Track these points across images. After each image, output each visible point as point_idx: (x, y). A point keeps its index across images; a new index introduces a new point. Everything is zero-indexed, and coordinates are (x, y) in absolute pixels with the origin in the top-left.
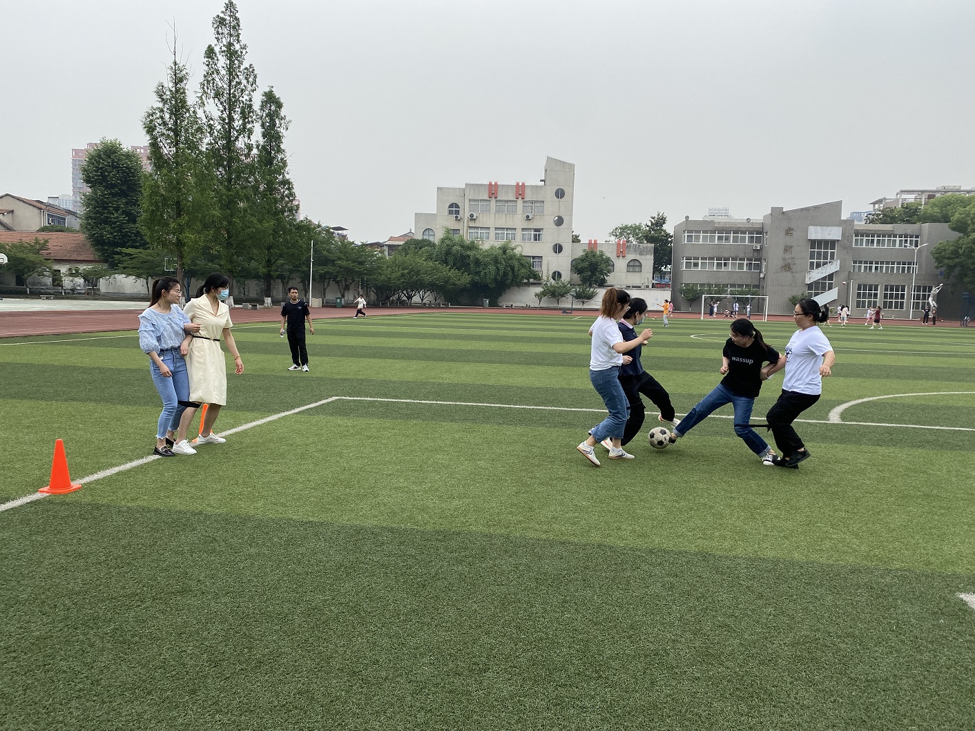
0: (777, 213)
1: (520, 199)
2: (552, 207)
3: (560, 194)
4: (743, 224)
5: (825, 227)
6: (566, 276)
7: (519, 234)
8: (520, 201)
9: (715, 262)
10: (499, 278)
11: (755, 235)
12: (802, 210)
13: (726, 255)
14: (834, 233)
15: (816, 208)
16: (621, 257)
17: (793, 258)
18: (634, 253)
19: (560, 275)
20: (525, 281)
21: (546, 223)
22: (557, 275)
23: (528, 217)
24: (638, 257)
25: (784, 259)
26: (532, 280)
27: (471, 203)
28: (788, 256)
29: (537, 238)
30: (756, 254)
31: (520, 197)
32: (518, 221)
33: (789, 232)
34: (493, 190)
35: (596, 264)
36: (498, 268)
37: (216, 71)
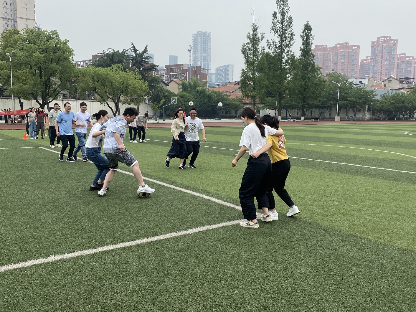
37: (278, 21)
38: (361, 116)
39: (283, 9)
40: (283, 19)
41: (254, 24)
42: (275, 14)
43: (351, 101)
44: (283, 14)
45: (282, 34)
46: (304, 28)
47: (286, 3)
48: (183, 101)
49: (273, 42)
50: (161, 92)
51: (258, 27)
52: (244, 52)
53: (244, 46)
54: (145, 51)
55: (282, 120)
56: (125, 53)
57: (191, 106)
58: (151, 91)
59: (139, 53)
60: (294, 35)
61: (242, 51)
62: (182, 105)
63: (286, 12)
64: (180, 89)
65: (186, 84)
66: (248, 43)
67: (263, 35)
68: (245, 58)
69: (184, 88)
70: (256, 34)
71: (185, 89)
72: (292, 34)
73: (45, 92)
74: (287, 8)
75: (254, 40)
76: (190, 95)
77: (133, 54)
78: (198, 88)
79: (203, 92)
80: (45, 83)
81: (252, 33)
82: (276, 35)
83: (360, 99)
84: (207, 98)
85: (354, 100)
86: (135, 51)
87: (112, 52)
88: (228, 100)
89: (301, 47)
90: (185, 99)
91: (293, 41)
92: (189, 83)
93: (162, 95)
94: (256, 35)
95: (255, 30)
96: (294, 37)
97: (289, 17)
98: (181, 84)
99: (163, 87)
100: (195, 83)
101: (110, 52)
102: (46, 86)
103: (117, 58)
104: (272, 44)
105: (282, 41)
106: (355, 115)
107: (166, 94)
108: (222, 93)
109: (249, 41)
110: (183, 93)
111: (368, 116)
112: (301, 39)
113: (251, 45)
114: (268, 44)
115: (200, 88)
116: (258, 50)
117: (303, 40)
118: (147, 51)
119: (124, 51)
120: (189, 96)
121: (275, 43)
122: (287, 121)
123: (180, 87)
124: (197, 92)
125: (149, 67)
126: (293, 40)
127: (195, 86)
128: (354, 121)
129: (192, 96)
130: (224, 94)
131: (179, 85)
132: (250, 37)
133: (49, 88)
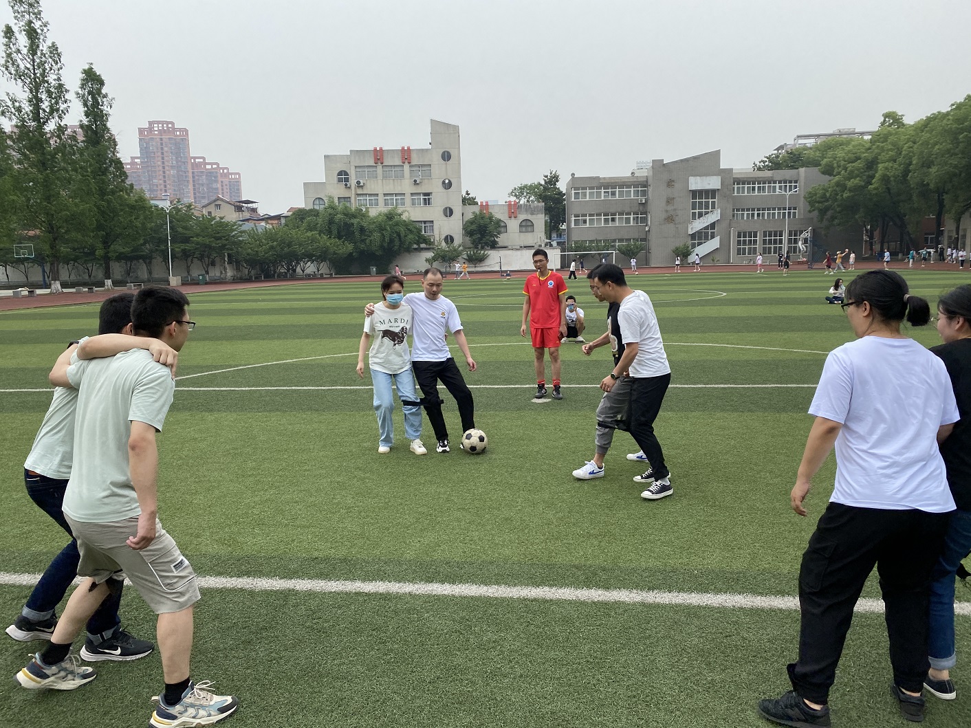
0: (659, 166)
1: (406, 163)
2: (439, 171)
3: (446, 156)
4: (628, 178)
5: (704, 177)
6: (458, 240)
7: (408, 199)
8: (406, 167)
9: (603, 217)
10: (386, 245)
11: (640, 189)
12: (682, 161)
13: (613, 211)
14: (713, 183)
15: (695, 158)
16: (513, 218)
17: (675, 210)
18: (525, 213)
19: (452, 239)
20: (415, 246)
21: (435, 187)
22: (449, 239)
23: (415, 181)
24: (529, 217)
25: (667, 211)
26: (423, 246)
27: (358, 170)
28: (670, 208)
29: (427, 202)
30: (641, 208)
31: (406, 162)
32: (406, 187)
33: (670, 183)
34: (379, 155)
35: (486, 226)
36: (383, 235)
38: (218, 274)
39: (30, 22)
42: (9, 32)
43: (198, 243)
44: (32, 34)
45: (36, 85)
46: (83, 76)
47: (37, 10)
55: (65, 290)
60: (66, 91)
63: (39, 31)
72: (61, 86)
74: (41, 23)
82: (19, 83)
83: (217, 239)
85: (207, 241)
91: (65, 105)
96: (66, 96)
97: (49, 44)
105: (37, 100)
106: (207, 273)
111: (230, 273)
112: (80, 103)
117: (85, 105)
121: (17, 104)
126: (66, 102)
128: (207, 283)
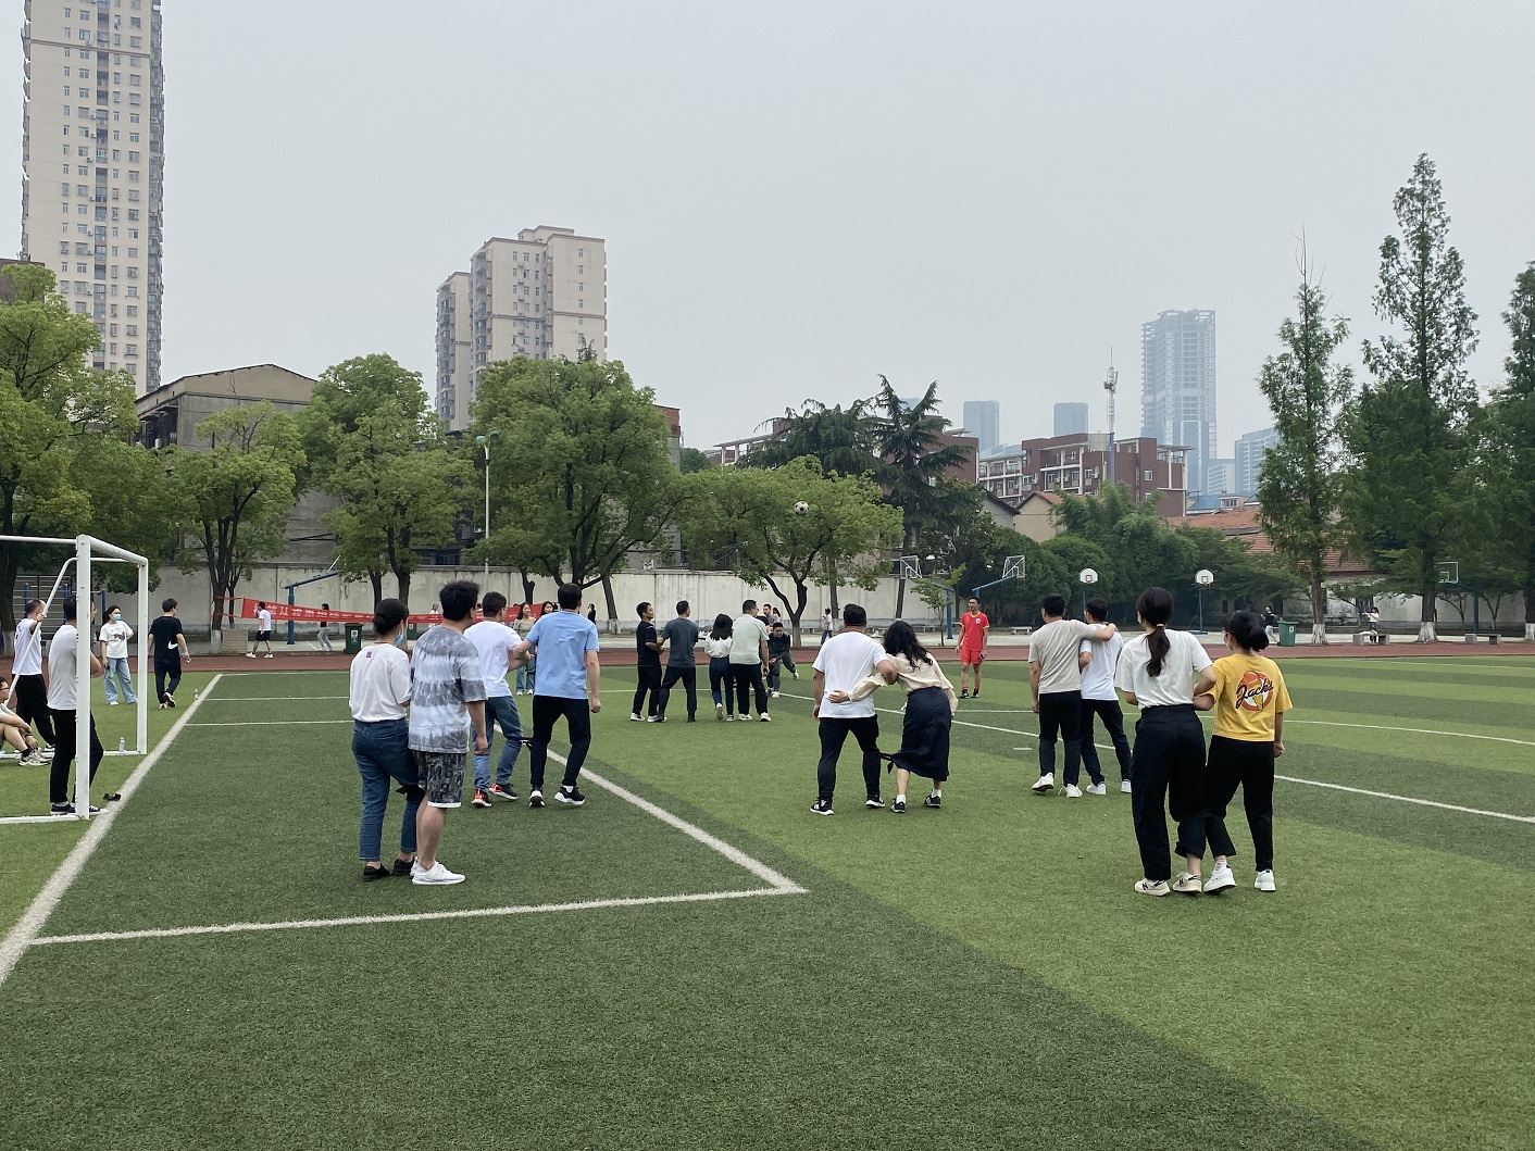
37: (1403, 272)
39: (1423, 225)
40: (1425, 263)
41: (1305, 287)
42: (1390, 248)
44: (1423, 242)
45: (1424, 320)
46: (1516, 286)
47: (1433, 204)
48: (1063, 569)
49: (1389, 347)
50: (981, 537)
51: (1322, 298)
52: (1270, 387)
53: (1268, 368)
54: (928, 402)
55: (1440, 638)
56: (857, 413)
57: (1090, 585)
58: (946, 537)
59: (908, 409)
60: (1475, 317)
61: (1264, 386)
62: (1062, 580)
63: (1433, 234)
64: (1059, 523)
65: (1078, 505)
66: (1284, 358)
67: (1341, 325)
68: (1277, 410)
69: (1072, 520)
70: (1314, 322)
71: (1075, 523)
72: (1465, 312)
73: (583, 551)
74: (1437, 222)
75: (1310, 344)
76: (1093, 545)
77: (883, 413)
78: (1125, 520)
79: (1144, 534)
80: (581, 524)
81: (1298, 319)
82: (1399, 320)
84: (1160, 555)
86: (893, 403)
87: (818, 411)
88: (1241, 560)
89: (1509, 359)
90: (1074, 560)
91: (1471, 340)
92: (1092, 503)
93: (985, 548)
94: (1314, 325)
95: (1310, 309)
96: (1474, 325)
97: (1445, 251)
98: (1061, 509)
99: (990, 520)
100: (1113, 503)
101: (808, 411)
102: (586, 535)
103: (831, 430)
104: (1384, 353)
105: (1424, 340)
107: (999, 543)
108: (1219, 536)
109: (1290, 350)
110: (1064, 539)
112: (1507, 329)
113: (1297, 363)
114: (1368, 358)
115: (1131, 520)
116: (1327, 379)
117: (1516, 330)
118: (934, 401)
119: (858, 406)
120: (1090, 550)
121: (1395, 350)
122: (1462, 639)
123: (1055, 518)
124: (1121, 533)
125: (940, 456)
126: (1471, 334)
127: (1115, 511)
129: (1100, 549)
130: (1227, 539)
131: (1054, 512)
132: (1293, 335)
133: (597, 538)
